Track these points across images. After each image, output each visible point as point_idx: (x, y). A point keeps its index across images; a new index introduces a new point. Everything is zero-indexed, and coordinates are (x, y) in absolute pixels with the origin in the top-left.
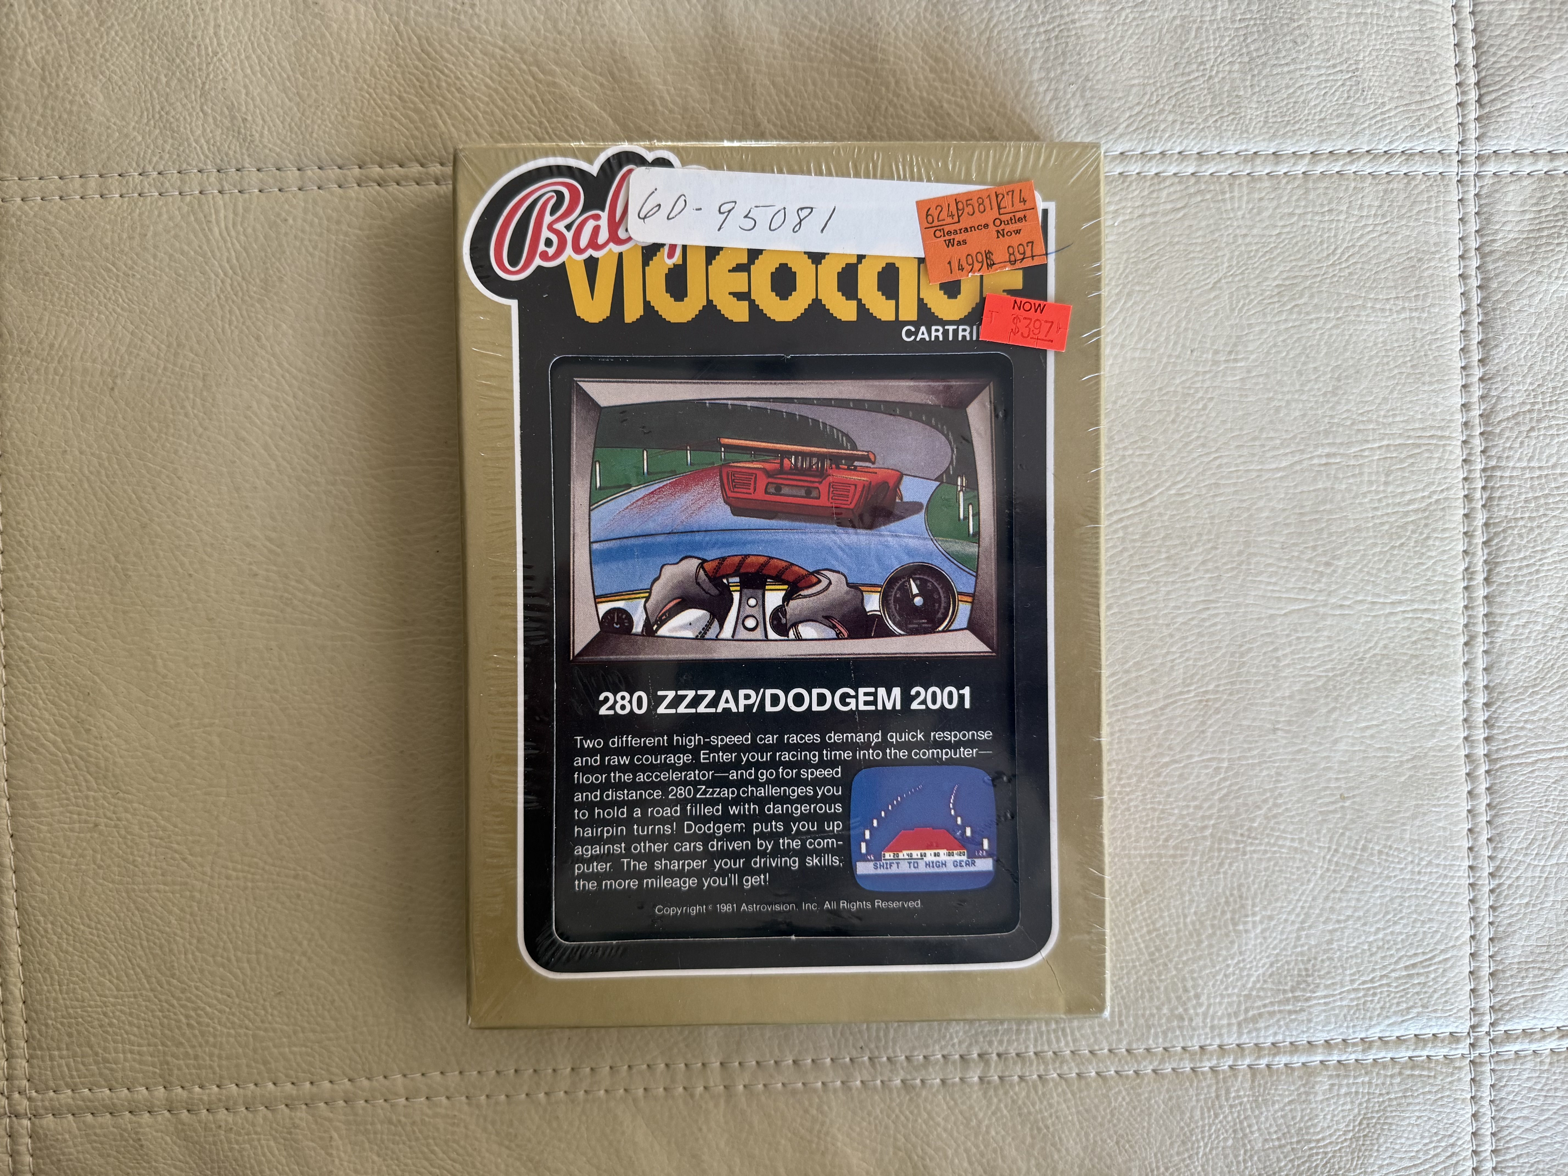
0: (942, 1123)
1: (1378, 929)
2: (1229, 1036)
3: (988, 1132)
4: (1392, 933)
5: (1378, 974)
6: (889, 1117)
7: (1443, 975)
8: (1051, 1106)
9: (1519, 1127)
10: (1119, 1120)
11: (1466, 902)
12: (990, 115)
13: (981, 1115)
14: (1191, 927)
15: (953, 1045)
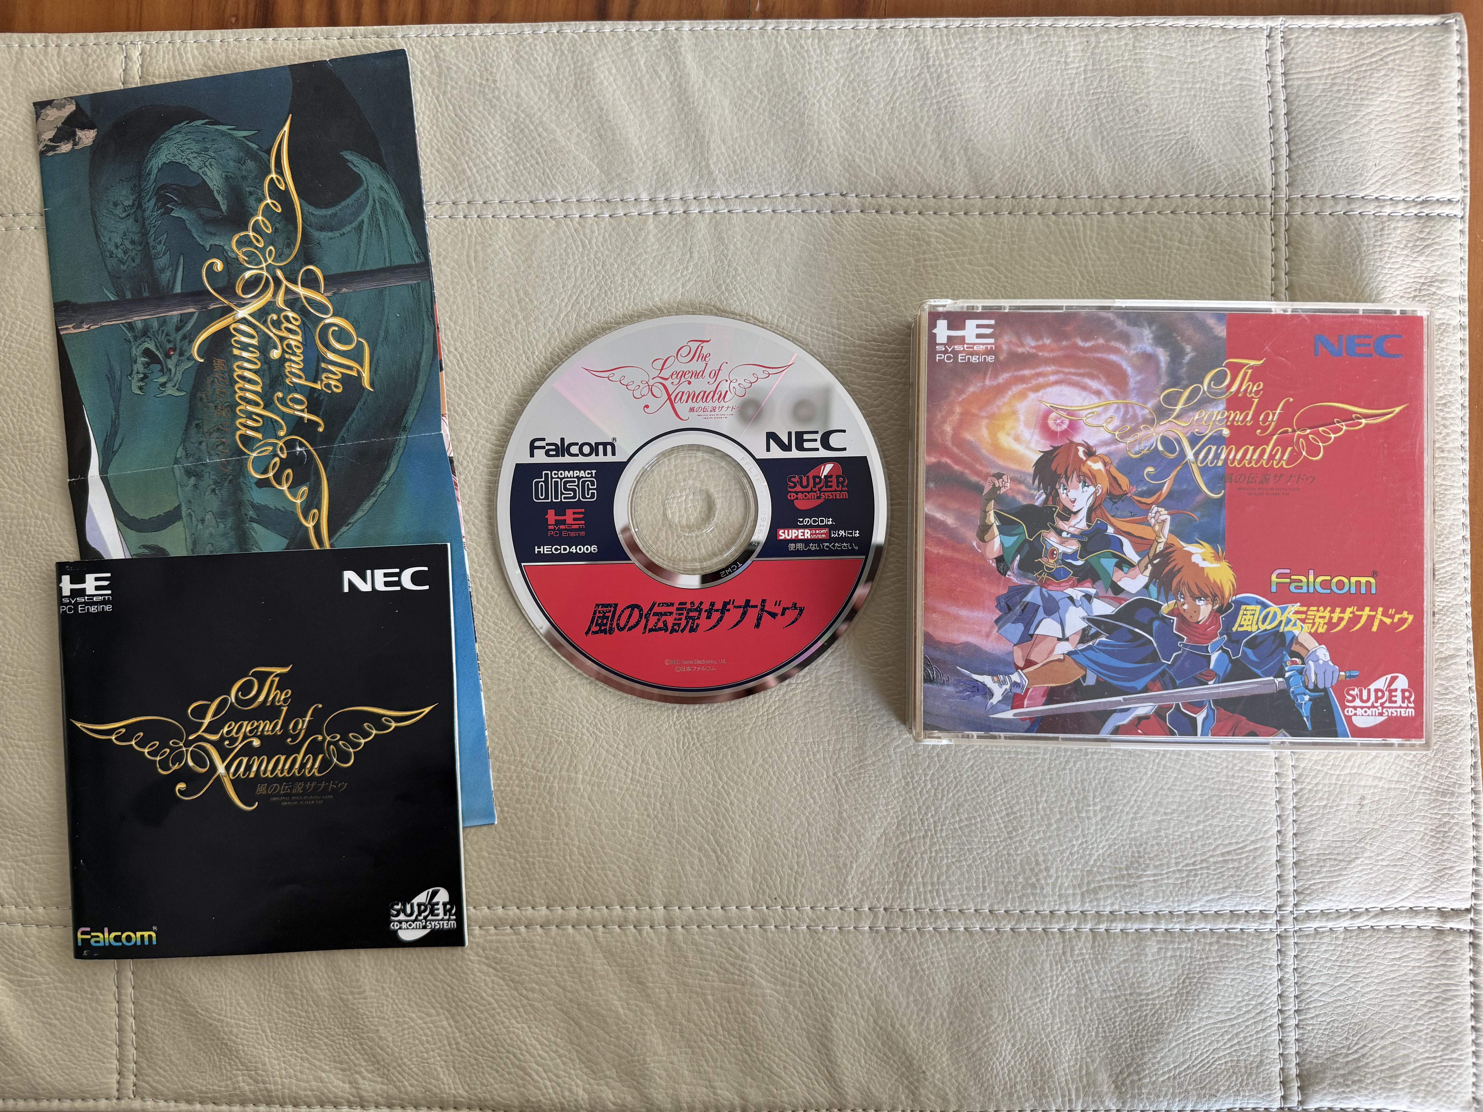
0: (839, 963)
1: (1199, 822)
2: (1074, 904)
3: (875, 972)
4: (1210, 825)
5: (1199, 858)
6: (796, 956)
7: (1253, 862)
8: (927, 953)
9: (1317, 991)
10: (982, 968)
11: (1274, 803)
12: (892, 168)
13: (870, 958)
14: (1042, 812)
15: (849, 900)
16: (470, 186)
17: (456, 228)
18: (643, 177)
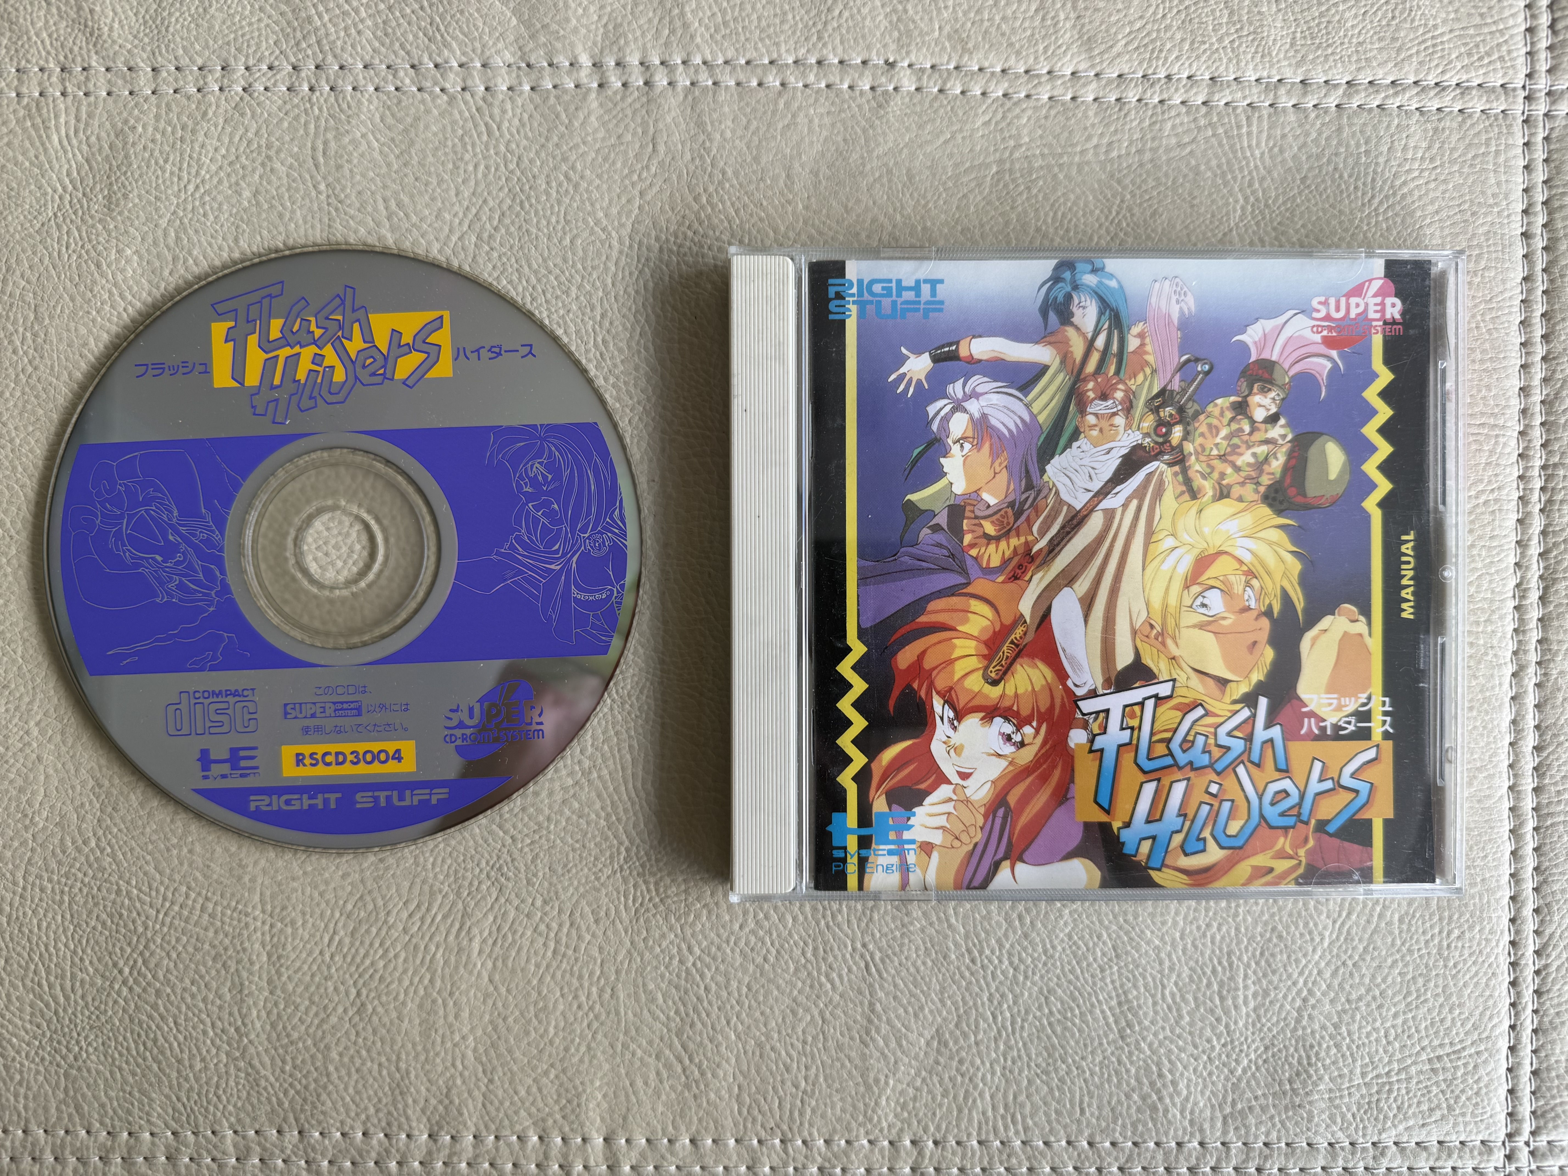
16: (319, 42)
17: (297, 106)
18: (584, 31)
